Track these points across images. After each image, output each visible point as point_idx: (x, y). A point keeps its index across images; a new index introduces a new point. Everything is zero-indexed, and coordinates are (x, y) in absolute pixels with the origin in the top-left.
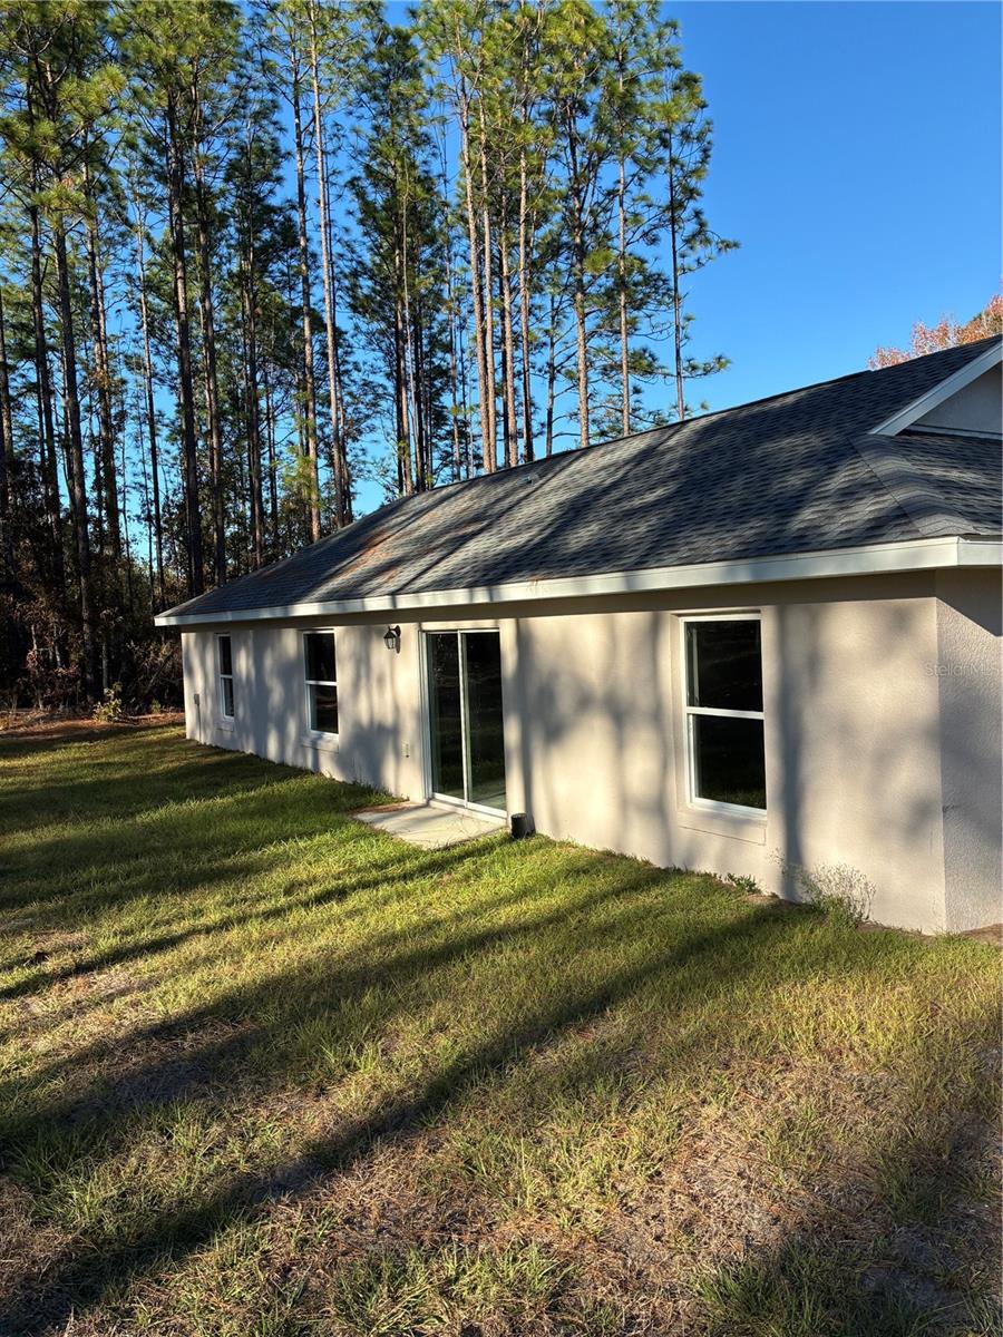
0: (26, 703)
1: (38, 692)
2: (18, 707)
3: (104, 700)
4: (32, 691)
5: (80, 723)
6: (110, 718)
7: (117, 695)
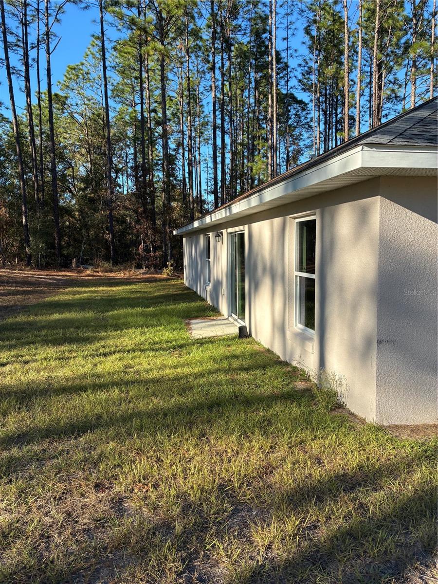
0: (139, 267)
1: (143, 262)
2: (135, 268)
3: (167, 266)
4: (142, 262)
5: (156, 276)
6: (168, 274)
7: (172, 265)
